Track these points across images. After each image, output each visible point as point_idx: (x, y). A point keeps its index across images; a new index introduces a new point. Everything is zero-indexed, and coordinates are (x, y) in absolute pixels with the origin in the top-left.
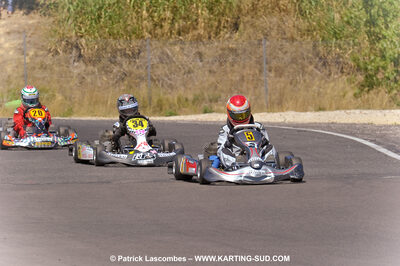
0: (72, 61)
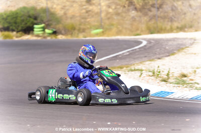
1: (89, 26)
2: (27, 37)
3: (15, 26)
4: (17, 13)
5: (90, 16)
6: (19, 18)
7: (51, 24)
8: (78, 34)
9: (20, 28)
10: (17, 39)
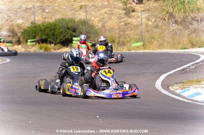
0: (171, 23)
1: (128, 39)
2: (65, 50)
3: (53, 38)
4: (55, 25)
5: (129, 29)
6: (57, 30)
7: (90, 37)
8: (118, 47)
9: (58, 40)
10: (55, 51)
